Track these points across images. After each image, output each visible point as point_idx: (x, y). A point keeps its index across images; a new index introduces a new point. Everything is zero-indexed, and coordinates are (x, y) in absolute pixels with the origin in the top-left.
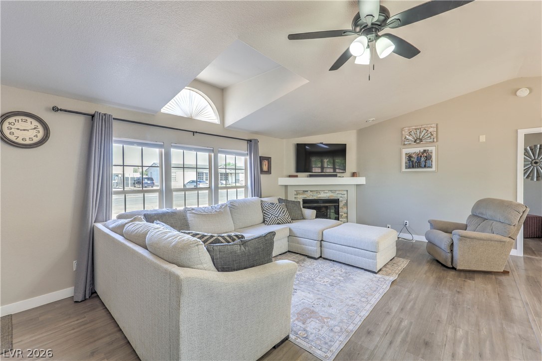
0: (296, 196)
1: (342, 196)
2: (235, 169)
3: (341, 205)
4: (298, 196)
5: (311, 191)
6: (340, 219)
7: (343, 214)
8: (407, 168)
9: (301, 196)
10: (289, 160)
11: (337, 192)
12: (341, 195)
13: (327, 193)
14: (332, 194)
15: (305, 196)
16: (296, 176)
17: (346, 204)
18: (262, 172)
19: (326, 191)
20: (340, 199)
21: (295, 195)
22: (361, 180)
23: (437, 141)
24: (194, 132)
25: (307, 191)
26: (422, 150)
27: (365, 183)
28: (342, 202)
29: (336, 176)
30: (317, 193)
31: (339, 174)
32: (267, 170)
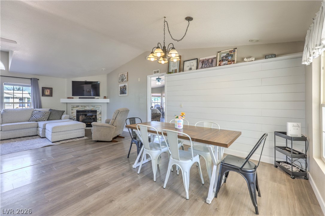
2: (23, 93)
3: (98, 113)
4: (74, 109)
5: (81, 106)
6: (97, 121)
7: (99, 118)
8: (120, 94)
9: (75, 109)
10: (68, 89)
11: (96, 107)
12: (98, 108)
13: (90, 107)
14: (93, 108)
15: (78, 109)
16: (73, 98)
17: (100, 113)
20: (98, 110)
21: (72, 108)
22: (107, 101)
23: (128, 81)
25: (79, 106)
26: (124, 85)
27: (109, 102)
28: (98, 112)
29: (94, 98)
30: (84, 107)
31: (96, 97)
32: (49, 94)
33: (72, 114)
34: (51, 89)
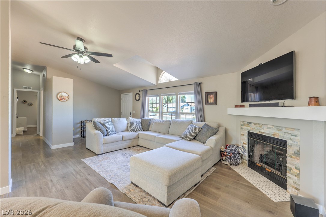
0: (242, 127)
1: (292, 137)
2: (192, 103)
3: (290, 151)
4: (244, 127)
5: (255, 124)
7: (293, 167)
9: (246, 127)
11: (284, 130)
12: (289, 136)
13: (270, 128)
14: (277, 132)
15: (249, 128)
16: (243, 106)
17: (297, 154)
18: (207, 103)
19: (269, 126)
20: (289, 142)
21: (241, 125)
24: (168, 88)
25: (250, 123)
28: (291, 146)
29: (276, 105)
30: (260, 126)
31: (288, 102)
32: (213, 102)
33: (242, 138)
34: (215, 94)
